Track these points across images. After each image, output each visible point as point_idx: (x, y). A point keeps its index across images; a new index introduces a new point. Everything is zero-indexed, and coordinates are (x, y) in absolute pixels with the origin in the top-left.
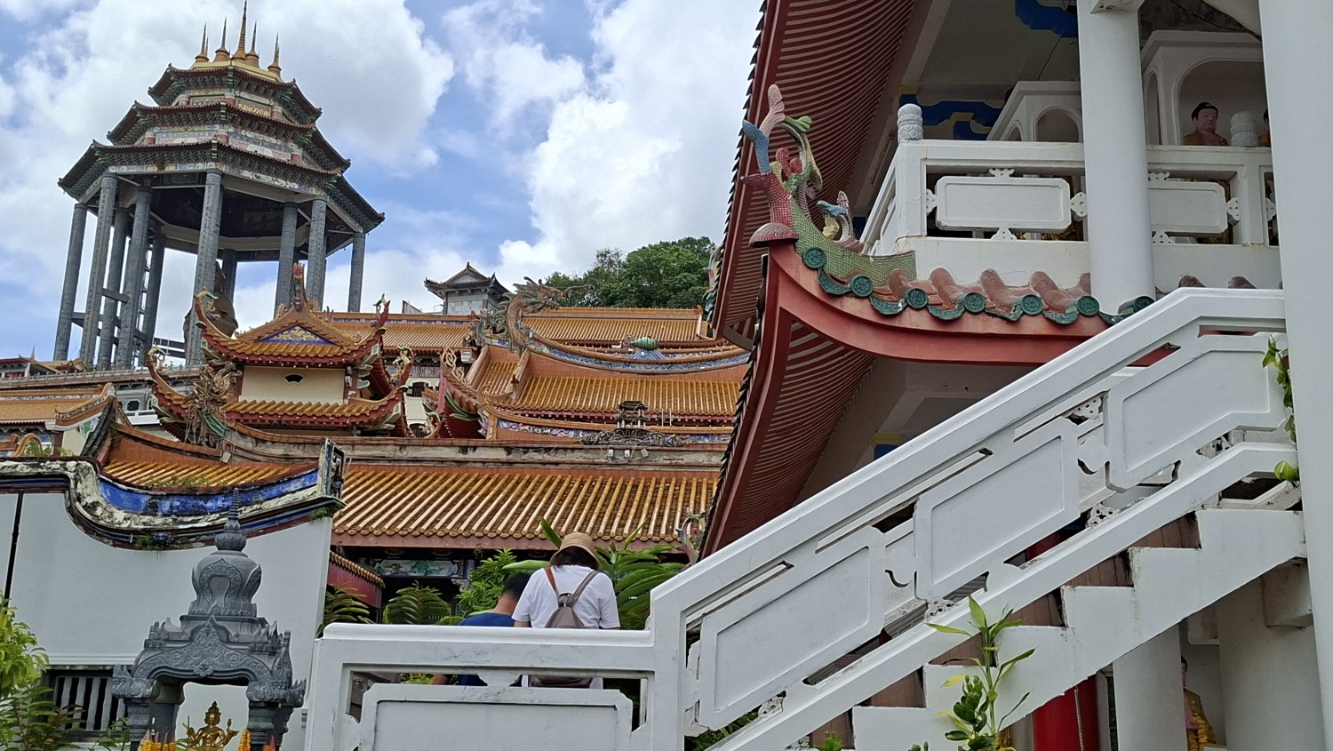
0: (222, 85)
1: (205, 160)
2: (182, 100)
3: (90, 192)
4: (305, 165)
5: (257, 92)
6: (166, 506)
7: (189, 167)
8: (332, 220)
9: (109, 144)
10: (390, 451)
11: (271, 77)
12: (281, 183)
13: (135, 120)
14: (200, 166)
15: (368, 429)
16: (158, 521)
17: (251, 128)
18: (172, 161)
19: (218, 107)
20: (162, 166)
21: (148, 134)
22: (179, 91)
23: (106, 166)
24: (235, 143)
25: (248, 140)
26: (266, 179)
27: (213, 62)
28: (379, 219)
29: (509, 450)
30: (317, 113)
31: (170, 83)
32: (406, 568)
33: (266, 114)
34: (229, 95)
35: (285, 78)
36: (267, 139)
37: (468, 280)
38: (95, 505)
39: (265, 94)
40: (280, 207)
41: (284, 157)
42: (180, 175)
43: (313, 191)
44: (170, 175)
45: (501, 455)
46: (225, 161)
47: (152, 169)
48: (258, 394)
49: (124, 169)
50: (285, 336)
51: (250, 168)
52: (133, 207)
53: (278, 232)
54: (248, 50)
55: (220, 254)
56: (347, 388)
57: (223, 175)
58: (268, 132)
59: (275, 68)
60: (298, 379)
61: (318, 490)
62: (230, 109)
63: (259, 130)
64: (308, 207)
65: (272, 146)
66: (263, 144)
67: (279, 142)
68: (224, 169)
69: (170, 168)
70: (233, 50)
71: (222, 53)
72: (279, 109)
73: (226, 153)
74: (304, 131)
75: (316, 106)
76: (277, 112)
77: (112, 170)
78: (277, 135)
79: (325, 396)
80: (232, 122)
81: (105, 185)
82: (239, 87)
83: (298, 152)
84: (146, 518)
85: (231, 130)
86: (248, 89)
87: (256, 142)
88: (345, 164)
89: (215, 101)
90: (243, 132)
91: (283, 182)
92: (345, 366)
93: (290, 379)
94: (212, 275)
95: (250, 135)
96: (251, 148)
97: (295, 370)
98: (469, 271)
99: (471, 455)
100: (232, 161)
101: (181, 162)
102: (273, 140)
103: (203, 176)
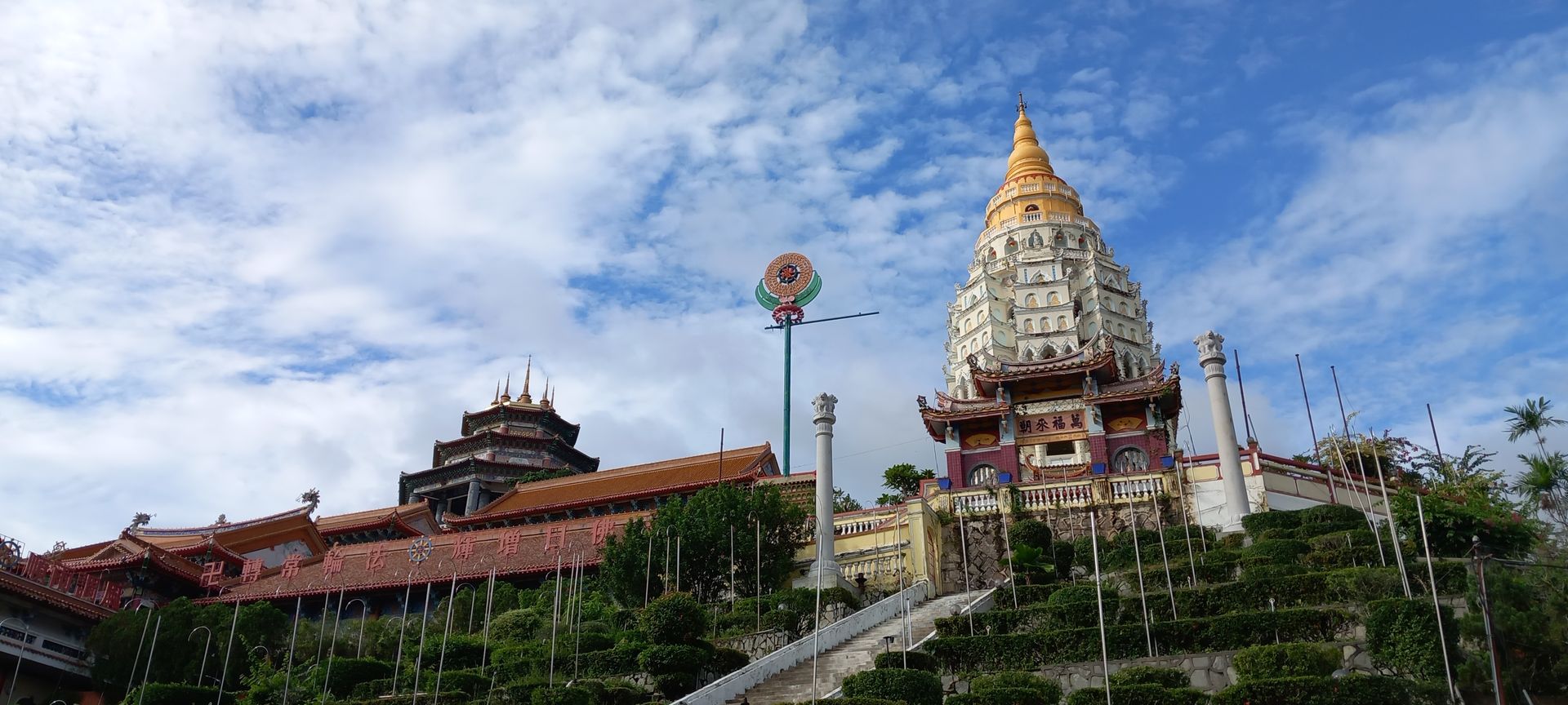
0: (501, 419)
1: (470, 473)
5: (523, 420)
7: (460, 481)
13: (447, 448)
17: (511, 445)
18: (450, 478)
19: (483, 435)
20: (447, 481)
21: (450, 458)
22: (476, 426)
24: (500, 459)
25: (511, 455)
30: (575, 430)
31: (471, 422)
33: (532, 435)
34: (503, 426)
36: (524, 452)
39: (529, 421)
41: (537, 463)
44: (450, 488)
46: (481, 472)
47: (438, 486)
49: (423, 489)
51: (501, 474)
57: (481, 482)
58: (524, 446)
62: (501, 436)
63: (517, 446)
65: (528, 457)
66: (521, 456)
67: (533, 453)
68: (482, 477)
69: (450, 483)
72: (540, 429)
73: (489, 466)
78: (530, 447)
80: (498, 444)
83: (547, 457)
86: (517, 419)
87: (515, 455)
95: (512, 451)
100: (488, 471)
101: (455, 477)
102: (529, 452)
103: (466, 485)
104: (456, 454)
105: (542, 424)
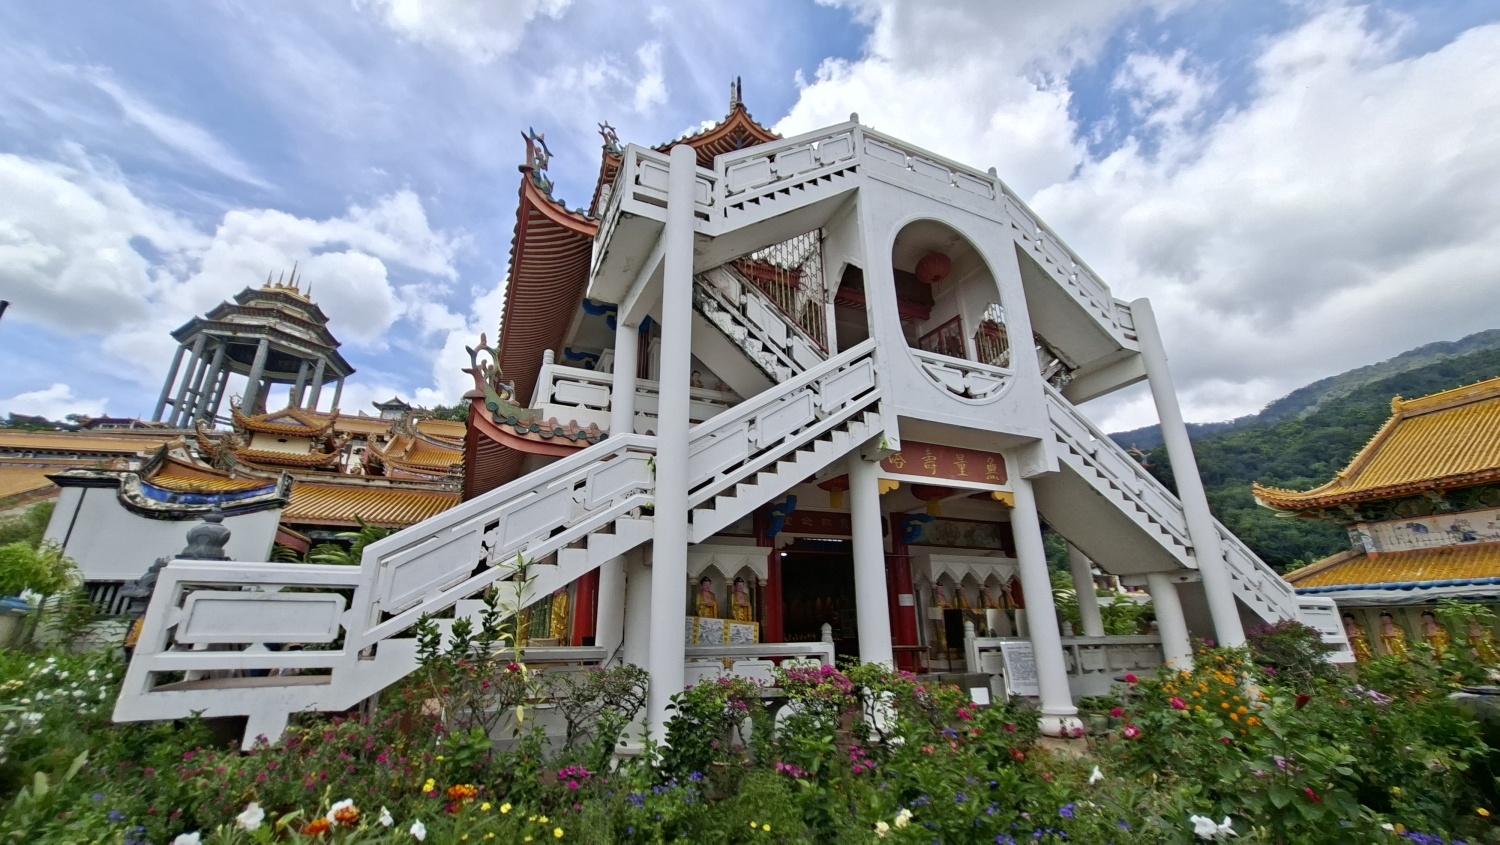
0: (276, 300)
2: (252, 304)
3: (189, 340)
4: (316, 342)
5: (296, 305)
6: (182, 498)
7: (251, 336)
8: (327, 369)
9: (205, 318)
10: (327, 479)
11: (305, 300)
12: (302, 349)
13: (224, 309)
14: (257, 336)
15: (320, 468)
16: (176, 506)
17: (289, 321)
19: (272, 310)
20: (235, 332)
21: (230, 317)
22: (252, 299)
23: (201, 329)
24: (279, 327)
25: (287, 327)
27: (273, 288)
28: (351, 371)
29: (391, 482)
30: (327, 320)
31: (247, 295)
32: (325, 535)
33: (299, 316)
34: (279, 305)
35: (312, 301)
36: (298, 328)
37: (396, 404)
38: (136, 496)
39: (300, 307)
40: (299, 361)
41: (306, 337)
42: (246, 339)
43: (320, 355)
44: (239, 338)
45: (387, 484)
46: (272, 335)
47: (229, 334)
48: (259, 447)
49: (212, 332)
50: (281, 420)
51: (286, 340)
52: (214, 351)
53: (297, 371)
54: (294, 285)
55: (263, 378)
56: (311, 447)
57: (270, 342)
58: (299, 325)
59: (308, 297)
60: (284, 441)
61: (275, 494)
62: (279, 311)
63: (294, 323)
64: (315, 362)
68: (271, 338)
69: (240, 335)
70: (285, 284)
71: (279, 285)
72: (306, 315)
73: (273, 331)
74: (319, 327)
75: (327, 316)
76: (306, 316)
77: (205, 331)
78: (303, 327)
79: (299, 451)
80: (280, 317)
81: (199, 339)
82: (286, 302)
83: (314, 335)
84: (168, 504)
85: (278, 321)
88: (338, 345)
89: (271, 306)
91: (304, 349)
92: (312, 437)
93: (280, 441)
94: (255, 388)
95: (289, 324)
96: (288, 331)
97: (283, 437)
98: (397, 400)
99: (371, 483)
103: (258, 341)
105: (309, 313)
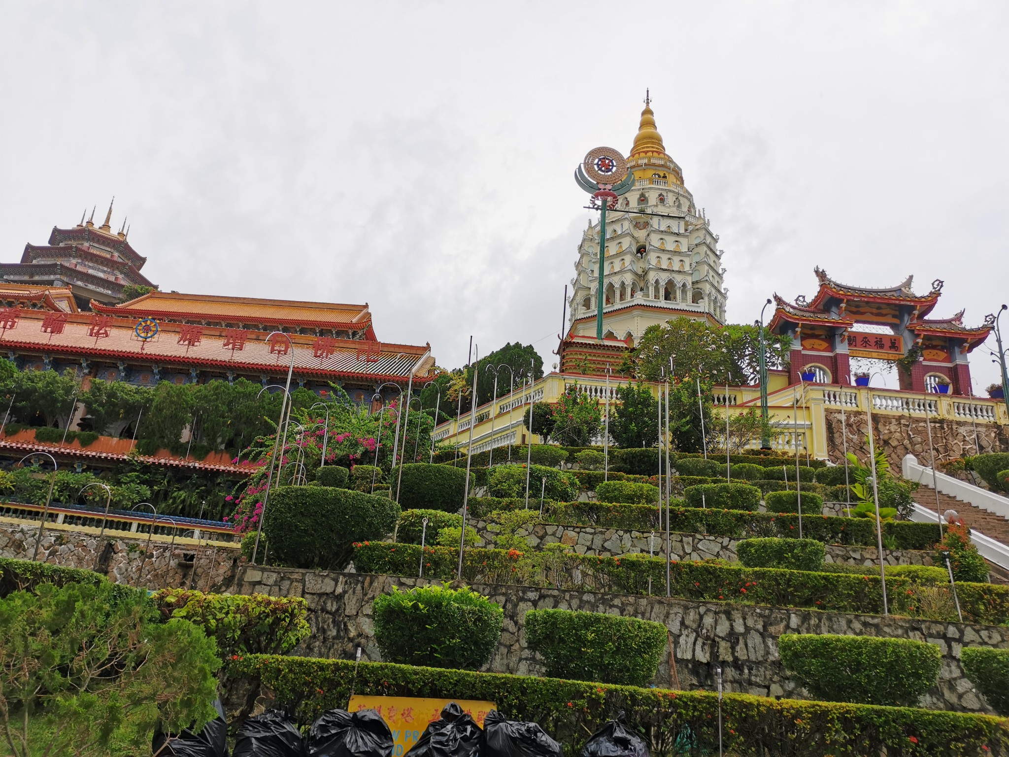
1: (55, 274)
7: (45, 277)
13: (28, 253)
18: (37, 274)
19: (71, 247)
21: (35, 261)
25: (90, 267)
26: (91, 287)
34: (85, 244)
35: (125, 239)
36: (101, 267)
49: (12, 277)
57: (64, 282)
65: (104, 272)
66: (99, 270)
67: (109, 270)
73: (72, 272)
76: (115, 256)
83: (118, 276)
85: (80, 261)
86: (98, 242)
87: (93, 268)
90: (86, 263)
91: (102, 290)
95: (91, 264)
96: (90, 271)
100: (71, 275)
101: (42, 274)
102: (105, 269)
103: (51, 282)
104: (44, 256)
105: (117, 250)
